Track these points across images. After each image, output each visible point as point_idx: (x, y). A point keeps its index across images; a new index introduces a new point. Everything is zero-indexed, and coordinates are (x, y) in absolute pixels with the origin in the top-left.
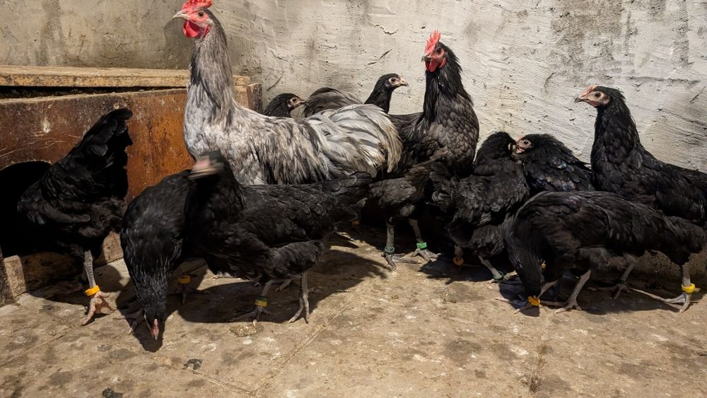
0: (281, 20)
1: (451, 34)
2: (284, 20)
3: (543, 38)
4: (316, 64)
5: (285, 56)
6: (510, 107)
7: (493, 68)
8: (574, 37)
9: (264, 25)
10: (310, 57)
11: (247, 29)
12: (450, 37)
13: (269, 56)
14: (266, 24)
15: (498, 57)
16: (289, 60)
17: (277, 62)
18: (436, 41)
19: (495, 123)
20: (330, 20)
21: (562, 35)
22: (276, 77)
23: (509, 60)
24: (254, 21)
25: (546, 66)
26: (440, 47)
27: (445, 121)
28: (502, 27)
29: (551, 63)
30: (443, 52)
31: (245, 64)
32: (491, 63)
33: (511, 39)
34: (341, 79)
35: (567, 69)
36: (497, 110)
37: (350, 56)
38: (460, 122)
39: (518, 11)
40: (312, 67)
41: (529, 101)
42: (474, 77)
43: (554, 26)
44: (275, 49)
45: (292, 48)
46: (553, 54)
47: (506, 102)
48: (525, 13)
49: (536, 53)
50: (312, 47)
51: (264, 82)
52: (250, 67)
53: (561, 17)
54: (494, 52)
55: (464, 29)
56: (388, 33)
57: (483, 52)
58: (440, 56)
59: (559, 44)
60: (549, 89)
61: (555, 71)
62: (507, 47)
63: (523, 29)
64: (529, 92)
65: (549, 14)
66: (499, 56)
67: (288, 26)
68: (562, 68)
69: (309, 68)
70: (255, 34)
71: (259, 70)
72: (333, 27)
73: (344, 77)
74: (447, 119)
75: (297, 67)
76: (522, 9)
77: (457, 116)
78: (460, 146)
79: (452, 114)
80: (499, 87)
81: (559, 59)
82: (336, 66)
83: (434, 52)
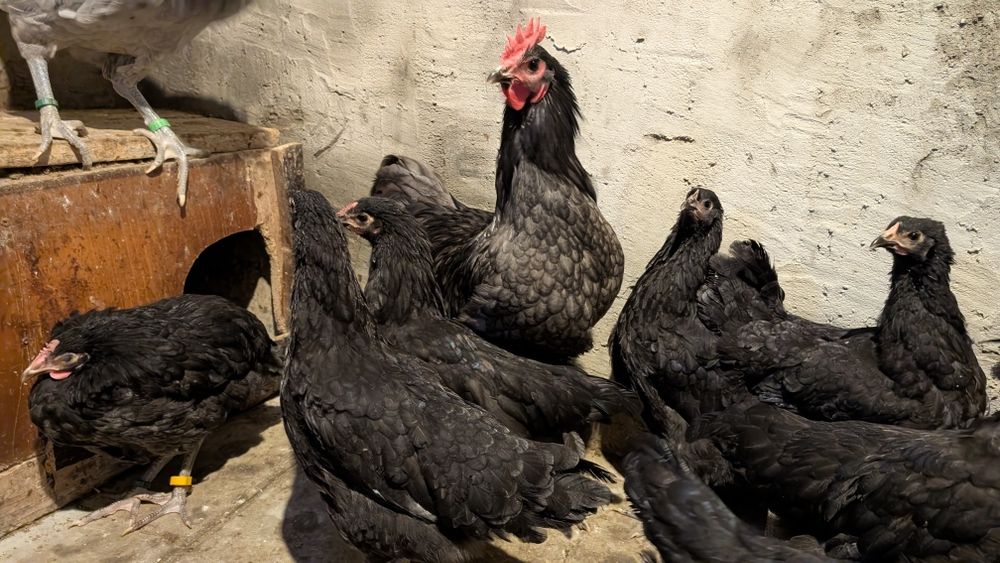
0: (339, 18)
1: (702, 56)
2: (349, 18)
3: (915, 72)
4: (412, 108)
5: (347, 89)
6: (829, 216)
7: (793, 132)
8: (991, 71)
9: (307, 26)
10: (400, 93)
11: (273, 32)
12: (698, 62)
13: (318, 86)
14: (311, 24)
15: (808, 109)
16: (359, 98)
17: (332, 99)
18: (530, 42)
19: (794, 248)
20: (441, 19)
21: (961, 67)
22: (332, 130)
23: (831, 117)
24: (287, 17)
25: (918, 131)
26: (537, 57)
27: (520, 221)
28: (818, 45)
29: (931, 127)
30: (542, 69)
31: (272, 101)
32: (789, 121)
33: (840, 72)
34: (463, 142)
35: (969, 140)
36: (800, 222)
37: (481, 94)
38: (550, 229)
39: (858, 9)
40: (404, 115)
41: (874, 207)
42: (750, 149)
43: (943, 45)
44: (330, 74)
45: (366, 74)
46: (937, 107)
47: (819, 206)
48: (876, 14)
49: (897, 104)
50: (404, 73)
51: (309, 138)
52: (281, 110)
53: (962, 25)
54: (799, 99)
55: (730, 45)
56: (564, 50)
57: (773, 95)
58: (532, 78)
59: (954, 85)
60: (924, 183)
61: (939, 145)
62: (828, 89)
63: (870, 50)
64: (875, 187)
65: (933, 18)
66: (810, 108)
67: (355, 29)
68: (957, 140)
69: (399, 116)
70: (289, 44)
71: (299, 115)
72: (446, 34)
73: (468, 136)
74: (525, 217)
75: (372, 111)
76: (868, 6)
77: (545, 214)
78: (534, 280)
79: (538, 209)
80: (807, 173)
81: (952, 119)
82: (451, 113)
83: (520, 66)
